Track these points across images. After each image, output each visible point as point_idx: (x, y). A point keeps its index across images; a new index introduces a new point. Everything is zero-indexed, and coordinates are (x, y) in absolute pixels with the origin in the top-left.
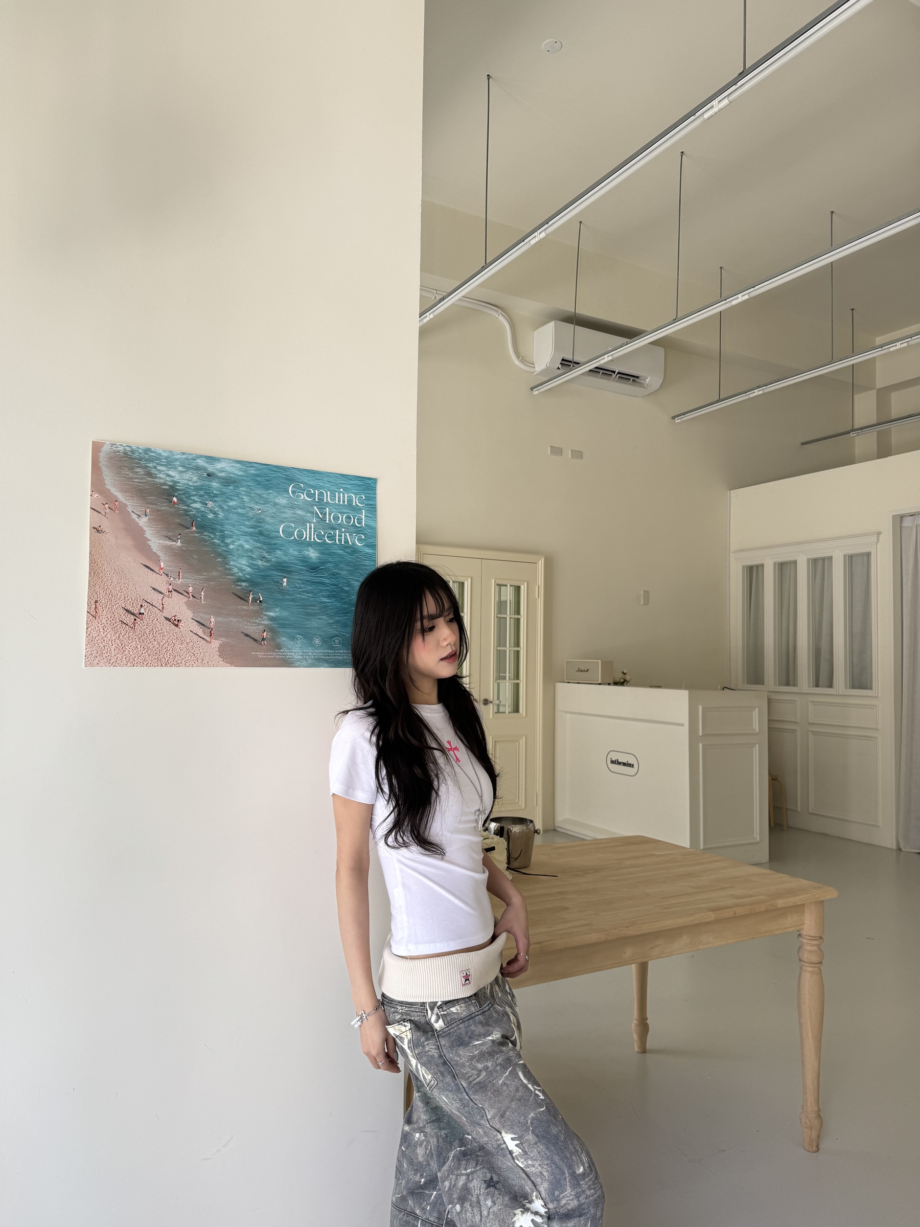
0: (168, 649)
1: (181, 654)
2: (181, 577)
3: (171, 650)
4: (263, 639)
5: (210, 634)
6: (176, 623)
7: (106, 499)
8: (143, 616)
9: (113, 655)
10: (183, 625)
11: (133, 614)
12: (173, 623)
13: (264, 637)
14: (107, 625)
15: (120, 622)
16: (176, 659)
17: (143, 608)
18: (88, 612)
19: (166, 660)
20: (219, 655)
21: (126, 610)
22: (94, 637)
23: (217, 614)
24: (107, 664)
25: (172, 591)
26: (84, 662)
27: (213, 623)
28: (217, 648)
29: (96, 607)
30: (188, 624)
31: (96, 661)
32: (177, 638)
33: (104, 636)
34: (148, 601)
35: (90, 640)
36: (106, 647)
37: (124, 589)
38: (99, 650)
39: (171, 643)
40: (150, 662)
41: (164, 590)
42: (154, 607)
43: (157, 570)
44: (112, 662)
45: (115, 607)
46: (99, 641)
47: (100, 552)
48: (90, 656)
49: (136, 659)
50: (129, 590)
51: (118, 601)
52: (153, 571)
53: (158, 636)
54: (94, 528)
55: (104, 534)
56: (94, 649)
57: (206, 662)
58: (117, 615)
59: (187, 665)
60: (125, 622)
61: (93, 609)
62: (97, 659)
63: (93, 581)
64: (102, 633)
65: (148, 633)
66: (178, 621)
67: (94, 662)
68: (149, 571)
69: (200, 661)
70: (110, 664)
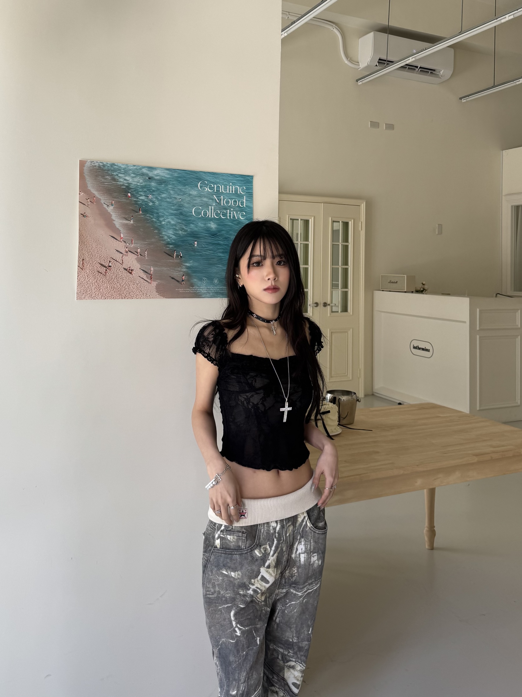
0: (126, 288)
1: (133, 291)
2: (133, 243)
3: (127, 288)
4: (183, 281)
5: (150, 278)
6: (130, 271)
7: (88, 196)
8: (111, 268)
9: (93, 292)
10: (134, 273)
11: (105, 267)
12: (129, 272)
13: (183, 279)
14: (89, 274)
15: (98, 272)
16: (131, 294)
17: (111, 263)
18: (78, 266)
19: (125, 295)
20: (156, 291)
21: (101, 264)
22: (82, 281)
23: (154, 266)
24: (90, 298)
25: (127, 252)
26: (76, 296)
27: (152, 271)
28: (155, 287)
29: (83, 263)
30: (138, 272)
31: (83, 296)
32: (131, 281)
33: (88, 280)
34: (114, 258)
35: (80, 284)
36: (89, 288)
37: (100, 251)
38: (85, 289)
39: (127, 284)
40: (115, 296)
41: (124, 252)
42: (117, 262)
43: (119, 239)
44: (92, 296)
45: (94, 263)
46: (85, 284)
47: (85, 229)
48: (80, 293)
49: (107, 294)
50: (103, 252)
51: (96, 259)
52: (117, 240)
53: (120, 280)
54: (81, 214)
55: (87, 218)
56: (82, 289)
57: (148, 295)
58: (95, 268)
59: (137, 297)
60: (100, 271)
61: (81, 264)
62: (84, 295)
63: (81, 247)
64: (87, 279)
65: (114, 279)
66: (132, 270)
67: (82, 297)
68: (114, 239)
69: (145, 295)
70: (92, 298)
